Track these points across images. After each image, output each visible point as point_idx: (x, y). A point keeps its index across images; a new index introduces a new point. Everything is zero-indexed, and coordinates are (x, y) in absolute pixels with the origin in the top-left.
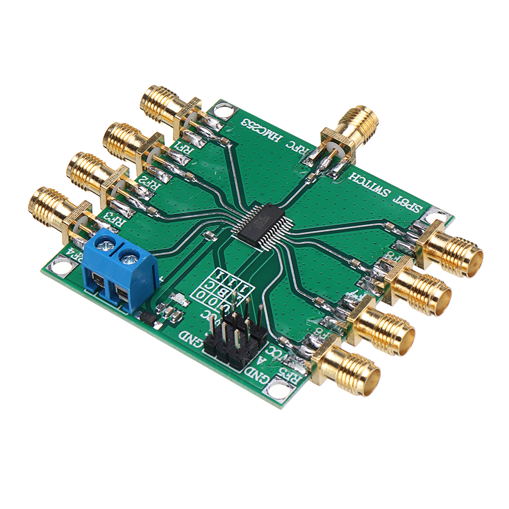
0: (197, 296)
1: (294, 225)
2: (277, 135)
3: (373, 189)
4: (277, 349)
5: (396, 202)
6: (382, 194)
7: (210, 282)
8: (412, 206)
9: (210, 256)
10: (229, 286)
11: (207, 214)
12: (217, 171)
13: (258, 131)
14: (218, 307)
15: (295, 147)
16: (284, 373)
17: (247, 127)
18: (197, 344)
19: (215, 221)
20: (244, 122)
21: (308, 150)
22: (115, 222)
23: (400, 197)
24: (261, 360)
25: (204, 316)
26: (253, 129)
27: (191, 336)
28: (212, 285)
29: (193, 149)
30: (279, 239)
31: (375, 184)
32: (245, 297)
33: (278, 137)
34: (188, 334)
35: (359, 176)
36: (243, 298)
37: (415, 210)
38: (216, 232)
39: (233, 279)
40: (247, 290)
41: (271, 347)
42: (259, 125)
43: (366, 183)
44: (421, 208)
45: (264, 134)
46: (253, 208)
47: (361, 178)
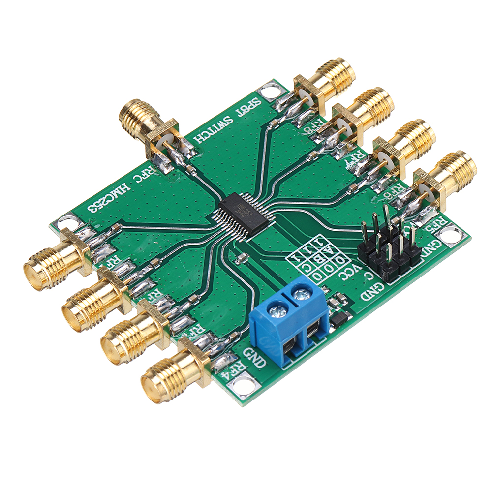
0: (319, 280)
1: (248, 193)
2: (120, 187)
3: (219, 128)
5: (242, 115)
6: (228, 123)
7: (303, 267)
8: (252, 104)
9: (268, 263)
10: (312, 254)
11: (211, 257)
12: (152, 243)
13: (108, 201)
14: (336, 266)
15: (142, 176)
16: (432, 229)
17: (99, 209)
18: (380, 288)
19: (223, 253)
20: (92, 211)
21: (150, 167)
22: (197, 333)
23: (237, 110)
25: (345, 278)
26: (105, 205)
27: (368, 291)
28: (307, 266)
29: (115, 256)
30: (262, 207)
31: (214, 126)
32: (330, 243)
33: (123, 187)
34: (364, 293)
35: (199, 135)
36: (330, 245)
37: (257, 103)
38: (238, 254)
39: (303, 249)
40: (321, 240)
42: (101, 199)
43: (210, 132)
44: (256, 99)
45: (114, 197)
46: (215, 220)
47: (202, 134)
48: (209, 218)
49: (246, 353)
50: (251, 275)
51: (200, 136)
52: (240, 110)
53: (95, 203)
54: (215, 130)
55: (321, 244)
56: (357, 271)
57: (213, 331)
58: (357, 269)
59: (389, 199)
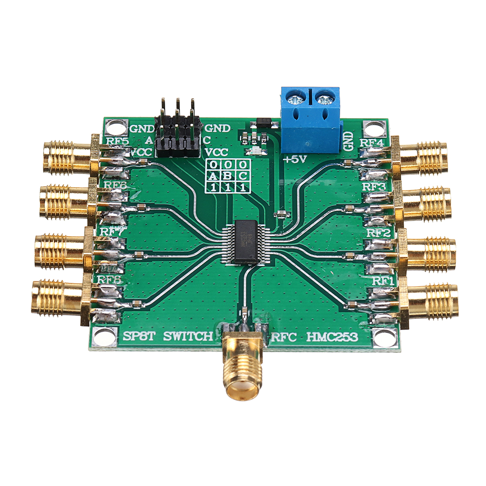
0: (245, 162)
1: (221, 263)
2: (314, 340)
3: (182, 334)
4: (144, 155)
5: (151, 333)
6: (171, 333)
7: (245, 178)
8: (134, 336)
9: (267, 199)
10: (227, 183)
11: (303, 232)
12: (333, 274)
13: (335, 334)
14: (221, 163)
15: (287, 337)
16: (123, 141)
17: (348, 333)
18: (209, 127)
19: (291, 230)
20: (356, 336)
21: (273, 340)
22: (371, 185)
23: (151, 339)
24: (149, 140)
25: (225, 150)
26: (340, 333)
27: (220, 131)
28: (242, 177)
29: (374, 284)
30: (223, 244)
31: (184, 339)
32: (206, 181)
33: (312, 339)
34: (224, 131)
35: (205, 340)
36: (207, 180)
37: (128, 334)
38: (281, 221)
39: (230, 191)
40: (210, 187)
41: (151, 154)
42: (339, 341)
43: (193, 336)
44: (124, 339)
45: (327, 335)
46: (269, 259)
47: (202, 339)
48: (272, 264)
49: (351, 148)
50: (288, 199)
51: (205, 338)
52: (149, 338)
53: (347, 341)
54: (188, 334)
55: (213, 185)
56: (211, 149)
57: (358, 178)
58: (209, 151)
59: (126, 183)
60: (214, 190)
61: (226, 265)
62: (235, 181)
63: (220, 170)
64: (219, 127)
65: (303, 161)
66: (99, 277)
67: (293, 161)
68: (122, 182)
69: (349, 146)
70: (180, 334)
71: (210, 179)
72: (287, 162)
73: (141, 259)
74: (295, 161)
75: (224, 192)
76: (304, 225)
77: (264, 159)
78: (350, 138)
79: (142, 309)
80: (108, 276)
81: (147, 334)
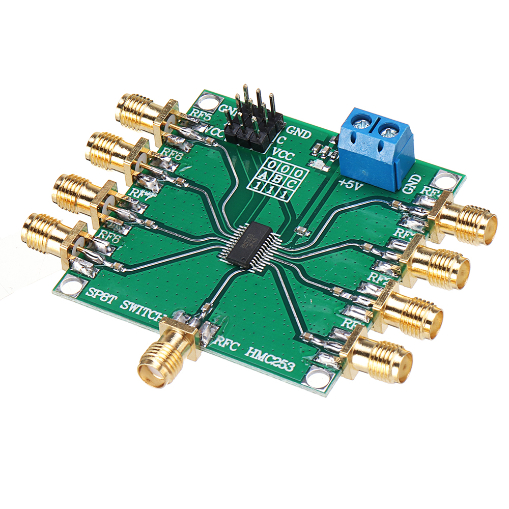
0: (302, 172)
1: (217, 257)
2: (252, 356)
3: (140, 308)
4: (216, 135)
5: (114, 296)
6: (130, 303)
7: (292, 187)
8: (97, 294)
10: (272, 185)
12: (311, 303)
13: (274, 358)
15: (230, 344)
16: (206, 116)
17: (287, 361)
18: (292, 129)
19: (301, 248)
20: (292, 367)
21: (215, 342)
23: (110, 302)
25: (291, 155)
26: (280, 359)
27: (299, 135)
28: (290, 184)
29: (343, 325)
30: (231, 240)
31: (138, 313)
32: (255, 177)
33: (251, 354)
34: (303, 137)
35: (156, 320)
36: (257, 177)
37: (93, 290)
38: (298, 237)
39: (270, 193)
40: (254, 184)
41: (222, 136)
42: (274, 365)
43: (148, 313)
44: (87, 294)
45: (267, 355)
46: (263, 268)
47: (153, 318)
48: (262, 274)
49: (410, 191)
51: (157, 318)
52: (108, 300)
53: (282, 368)
54: (144, 310)
56: (280, 150)
57: (396, 222)
58: (277, 150)
59: (183, 155)
60: (256, 188)
61: (221, 260)
62: (281, 187)
63: (275, 172)
64: (301, 131)
65: (356, 189)
66: (103, 231)
67: (347, 186)
68: (180, 153)
69: (410, 189)
70: (137, 307)
71: (260, 177)
72: (341, 185)
73: (150, 228)
74: (349, 186)
75: (264, 192)
76: (317, 248)
77: (321, 175)
78: (416, 181)
79: (120, 273)
80: (110, 233)
81: (109, 296)
